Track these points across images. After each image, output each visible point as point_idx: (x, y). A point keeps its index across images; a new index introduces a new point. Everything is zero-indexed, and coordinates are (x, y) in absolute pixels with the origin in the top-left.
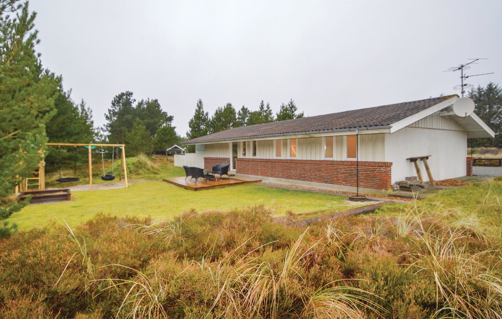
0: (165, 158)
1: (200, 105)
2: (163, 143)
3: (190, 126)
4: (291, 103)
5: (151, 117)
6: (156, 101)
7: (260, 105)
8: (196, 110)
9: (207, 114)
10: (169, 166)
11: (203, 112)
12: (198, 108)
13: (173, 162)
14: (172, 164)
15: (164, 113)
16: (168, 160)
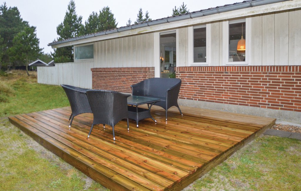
0: (25, 74)
1: (72, 8)
2: (23, 54)
3: (58, 33)
4: (183, 8)
5: (8, 26)
6: (15, 9)
7: (138, 13)
8: (67, 13)
9: (80, 19)
10: (30, 83)
11: (75, 16)
12: (69, 12)
13: (35, 77)
14: (34, 80)
15: (25, 22)
16: (29, 75)
